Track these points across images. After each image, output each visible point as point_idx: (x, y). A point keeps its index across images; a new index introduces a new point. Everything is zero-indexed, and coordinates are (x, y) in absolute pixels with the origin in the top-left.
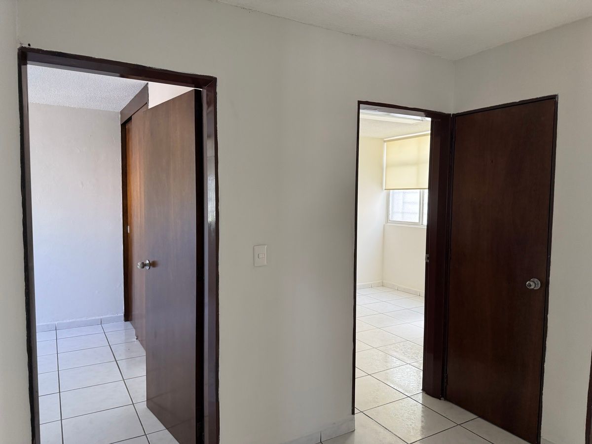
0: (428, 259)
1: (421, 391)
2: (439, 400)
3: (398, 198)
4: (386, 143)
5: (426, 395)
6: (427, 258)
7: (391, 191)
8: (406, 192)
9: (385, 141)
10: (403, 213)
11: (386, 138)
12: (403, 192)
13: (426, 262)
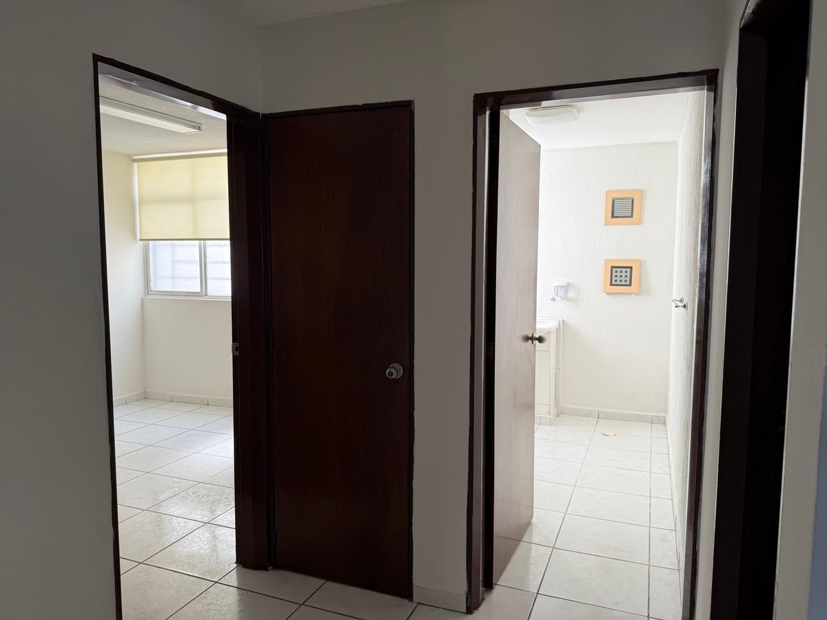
0: (237, 351)
1: (235, 565)
2: (265, 572)
3: (162, 254)
4: (136, 164)
5: (244, 570)
6: (235, 349)
7: (150, 242)
8: (176, 245)
9: (134, 161)
10: (173, 278)
11: (135, 155)
12: (172, 245)
13: (233, 356)
